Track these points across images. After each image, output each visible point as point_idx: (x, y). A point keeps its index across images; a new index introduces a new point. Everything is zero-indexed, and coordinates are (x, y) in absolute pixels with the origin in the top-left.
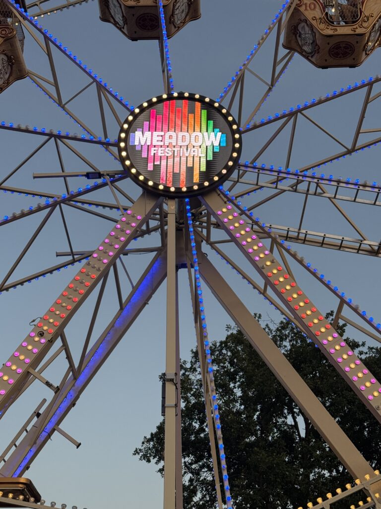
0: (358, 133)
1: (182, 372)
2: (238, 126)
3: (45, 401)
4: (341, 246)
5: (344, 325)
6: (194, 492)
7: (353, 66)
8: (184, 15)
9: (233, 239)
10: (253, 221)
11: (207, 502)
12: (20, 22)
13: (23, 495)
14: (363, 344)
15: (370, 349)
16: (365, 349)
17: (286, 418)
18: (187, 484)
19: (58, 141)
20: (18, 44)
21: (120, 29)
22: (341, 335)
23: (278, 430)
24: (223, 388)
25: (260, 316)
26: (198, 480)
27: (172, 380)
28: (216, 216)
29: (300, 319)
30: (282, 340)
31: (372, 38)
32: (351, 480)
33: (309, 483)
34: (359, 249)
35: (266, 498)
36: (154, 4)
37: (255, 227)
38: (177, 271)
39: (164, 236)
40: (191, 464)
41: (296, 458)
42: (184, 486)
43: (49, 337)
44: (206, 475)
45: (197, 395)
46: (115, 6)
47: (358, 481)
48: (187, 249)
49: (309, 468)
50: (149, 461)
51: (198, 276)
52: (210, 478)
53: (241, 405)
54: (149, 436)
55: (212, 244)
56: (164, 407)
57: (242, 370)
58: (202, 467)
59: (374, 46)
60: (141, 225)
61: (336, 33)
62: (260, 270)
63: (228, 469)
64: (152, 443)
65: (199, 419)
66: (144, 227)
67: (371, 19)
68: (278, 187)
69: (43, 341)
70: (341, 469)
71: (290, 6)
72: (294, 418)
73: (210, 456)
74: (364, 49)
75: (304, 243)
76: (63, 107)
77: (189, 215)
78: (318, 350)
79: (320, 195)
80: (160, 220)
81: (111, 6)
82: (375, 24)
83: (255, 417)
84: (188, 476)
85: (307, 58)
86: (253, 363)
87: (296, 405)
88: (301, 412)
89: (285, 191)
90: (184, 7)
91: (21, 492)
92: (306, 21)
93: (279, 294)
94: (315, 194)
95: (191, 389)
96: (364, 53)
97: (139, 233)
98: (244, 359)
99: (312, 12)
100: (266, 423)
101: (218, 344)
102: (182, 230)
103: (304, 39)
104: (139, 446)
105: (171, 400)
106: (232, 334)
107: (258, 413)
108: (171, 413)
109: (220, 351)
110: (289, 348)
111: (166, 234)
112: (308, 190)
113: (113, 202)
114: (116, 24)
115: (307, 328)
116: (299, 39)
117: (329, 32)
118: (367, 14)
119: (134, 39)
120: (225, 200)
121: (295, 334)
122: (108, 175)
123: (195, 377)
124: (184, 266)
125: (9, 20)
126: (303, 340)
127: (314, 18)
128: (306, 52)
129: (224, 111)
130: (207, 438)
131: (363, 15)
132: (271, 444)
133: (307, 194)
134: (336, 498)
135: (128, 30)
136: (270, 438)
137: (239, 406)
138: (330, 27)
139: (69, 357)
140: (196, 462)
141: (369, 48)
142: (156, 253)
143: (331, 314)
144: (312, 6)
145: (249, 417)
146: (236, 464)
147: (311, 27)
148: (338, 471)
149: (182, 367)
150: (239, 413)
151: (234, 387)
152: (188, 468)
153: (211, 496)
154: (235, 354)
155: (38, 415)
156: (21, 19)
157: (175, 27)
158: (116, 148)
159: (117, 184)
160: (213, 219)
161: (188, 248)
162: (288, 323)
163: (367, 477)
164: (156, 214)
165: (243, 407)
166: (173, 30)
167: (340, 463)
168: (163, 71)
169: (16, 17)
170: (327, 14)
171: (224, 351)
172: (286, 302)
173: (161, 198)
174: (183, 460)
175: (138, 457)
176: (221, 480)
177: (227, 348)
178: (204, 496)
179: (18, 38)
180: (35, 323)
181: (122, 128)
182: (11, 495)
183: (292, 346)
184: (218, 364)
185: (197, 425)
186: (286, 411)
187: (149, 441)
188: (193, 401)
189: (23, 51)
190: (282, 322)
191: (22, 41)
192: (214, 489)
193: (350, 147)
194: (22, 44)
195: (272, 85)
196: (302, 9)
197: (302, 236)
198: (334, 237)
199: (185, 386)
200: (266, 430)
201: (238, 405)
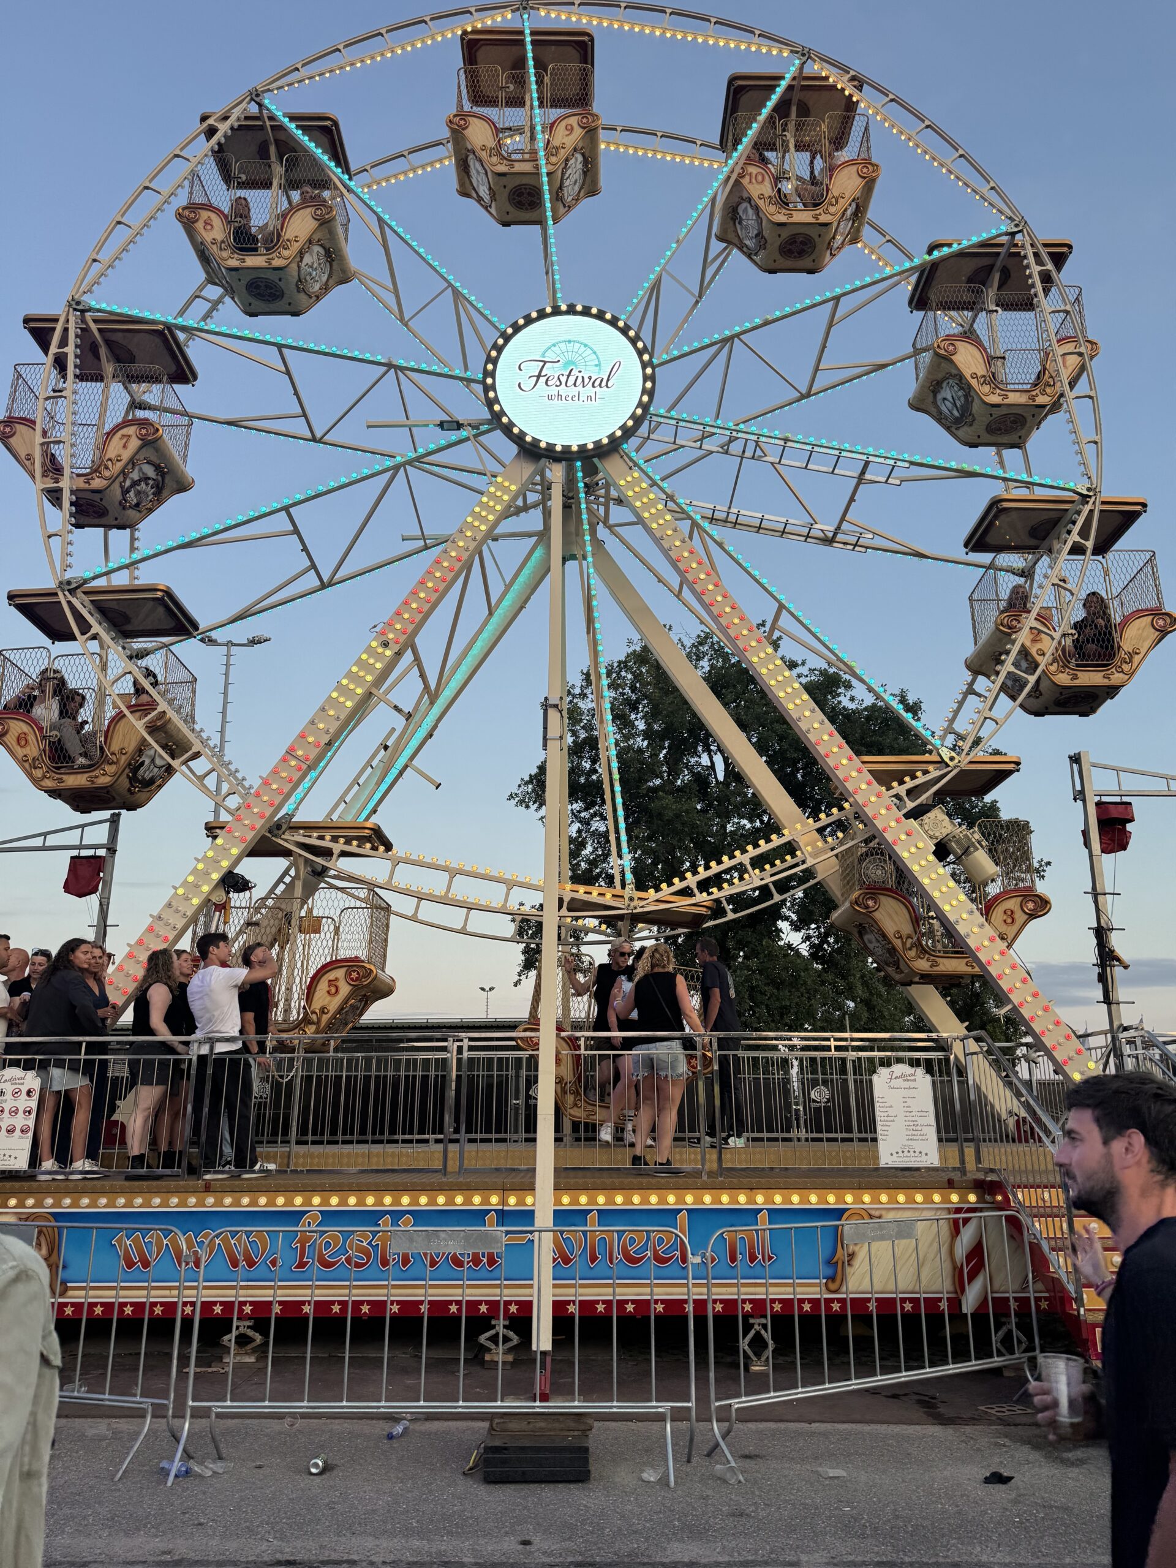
0: (817, 370)
1: (570, 698)
2: (651, 356)
3: (393, 729)
4: (783, 532)
5: (779, 638)
6: (583, 845)
7: (811, 271)
8: (577, 188)
9: (640, 521)
10: (668, 496)
11: (598, 856)
12: (342, 195)
13: (370, 842)
14: (803, 663)
15: (812, 670)
16: (803, 670)
17: (700, 757)
18: (574, 835)
19: (399, 373)
20: (340, 231)
21: (486, 208)
22: (776, 650)
23: (691, 771)
24: (621, 719)
25: (670, 629)
26: (588, 831)
27: (556, 706)
28: (617, 487)
29: (724, 630)
30: (699, 659)
31: (841, 230)
32: (778, 830)
33: (725, 834)
34: (807, 536)
35: (672, 852)
36: (534, 171)
37: (670, 504)
38: (564, 563)
39: (547, 514)
40: (580, 812)
41: (711, 805)
42: (570, 837)
43: (396, 648)
44: (597, 825)
45: (589, 727)
46: (478, 172)
47: (785, 832)
48: (577, 535)
49: (726, 816)
50: (527, 807)
51: (591, 570)
52: (603, 829)
53: (643, 740)
54: (527, 778)
55: (610, 528)
56: (545, 739)
57: (646, 697)
58: (594, 815)
59: (843, 243)
60: (515, 498)
61: (791, 220)
62: (674, 563)
63: (626, 818)
64: (530, 786)
65: (590, 757)
66: (520, 503)
67: (841, 201)
68: (704, 447)
69: (388, 653)
70: (766, 819)
71: (729, 178)
72: (711, 758)
73: (603, 802)
74: (829, 246)
75: (734, 527)
76: (406, 325)
77: (581, 485)
78: (746, 671)
79: (759, 459)
80: (542, 493)
81: (473, 172)
82: (846, 210)
83: (662, 755)
84: (576, 826)
85: (749, 257)
86: (661, 689)
87: (715, 741)
88: (720, 750)
89: (712, 452)
90: (576, 176)
91: (368, 839)
92: (749, 200)
93: (699, 596)
94: (753, 458)
95: (581, 721)
96: (828, 252)
97: (513, 510)
98: (649, 684)
99: (757, 186)
100: (675, 763)
101: (616, 665)
102: (570, 507)
103: (746, 228)
104: (515, 790)
105: (554, 730)
106: (635, 651)
107: (664, 752)
108: (554, 746)
109: (618, 673)
110: (708, 669)
111: (550, 513)
112: (744, 452)
113: (479, 467)
114: (480, 199)
115: (733, 640)
116: (738, 226)
117: (782, 218)
118: (836, 194)
119: (506, 224)
120: (631, 464)
121: (716, 651)
122: (470, 425)
123: (584, 705)
124: (573, 557)
125: (326, 194)
126: (726, 657)
127: (761, 197)
128: (747, 246)
129: (632, 333)
130: (600, 782)
131: (830, 195)
132: (680, 790)
133: (742, 458)
134: (758, 851)
135: (498, 210)
136: (679, 782)
137: (641, 743)
138: (784, 211)
139: (423, 675)
140: (586, 809)
141: (836, 245)
142: (536, 538)
143: (763, 624)
144: (760, 178)
145: (655, 755)
146: (635, 812)
147: (757, 209)
148: (762, 822)
149: (569, 693)
150: (640, 751)
151: (636, 719)
152: (576, 817)
153: (604, 848)
154: (637, 676)
155: (386, 748)
156: (344, 191)
157: (564, 206)
158: (481, 386)
159: (481, 438)
160: (614, 493)
161: (579, 533)
162: (706, 638)
163: (798, 826)
164: (536, 484)
165: (646, 743)
166: (562, 210)
167: (765, 812)
168: (547, 273)
169: (336, 188)
170: (779, 190)
171: (623, 674)
172: (707, 607)
173: (543, 460)
174: (570, 807)
175: (513, 802)
176: (617, 831)
177: (628, 669)
178: (596, 849)
179: (339, 221)
180: (378, 629)
181: (489, 355)
182: (355, 843)
183: (712, 666)
184: (616, 689)
185: (587, 765)
186: (700, 749)
187: (527, 783)
188: (583, 735)
189: (346, 239)
190: (699, 636)
191: (346, 226)
192: (608, 841)
193: (804, 391)
194: (347, 230)
195: (700, 297)
196: (745, 181)
197: (732, 518)
198: (775, 519)
199: (574, 715)
200: (674, 772)
201: (639, 739)
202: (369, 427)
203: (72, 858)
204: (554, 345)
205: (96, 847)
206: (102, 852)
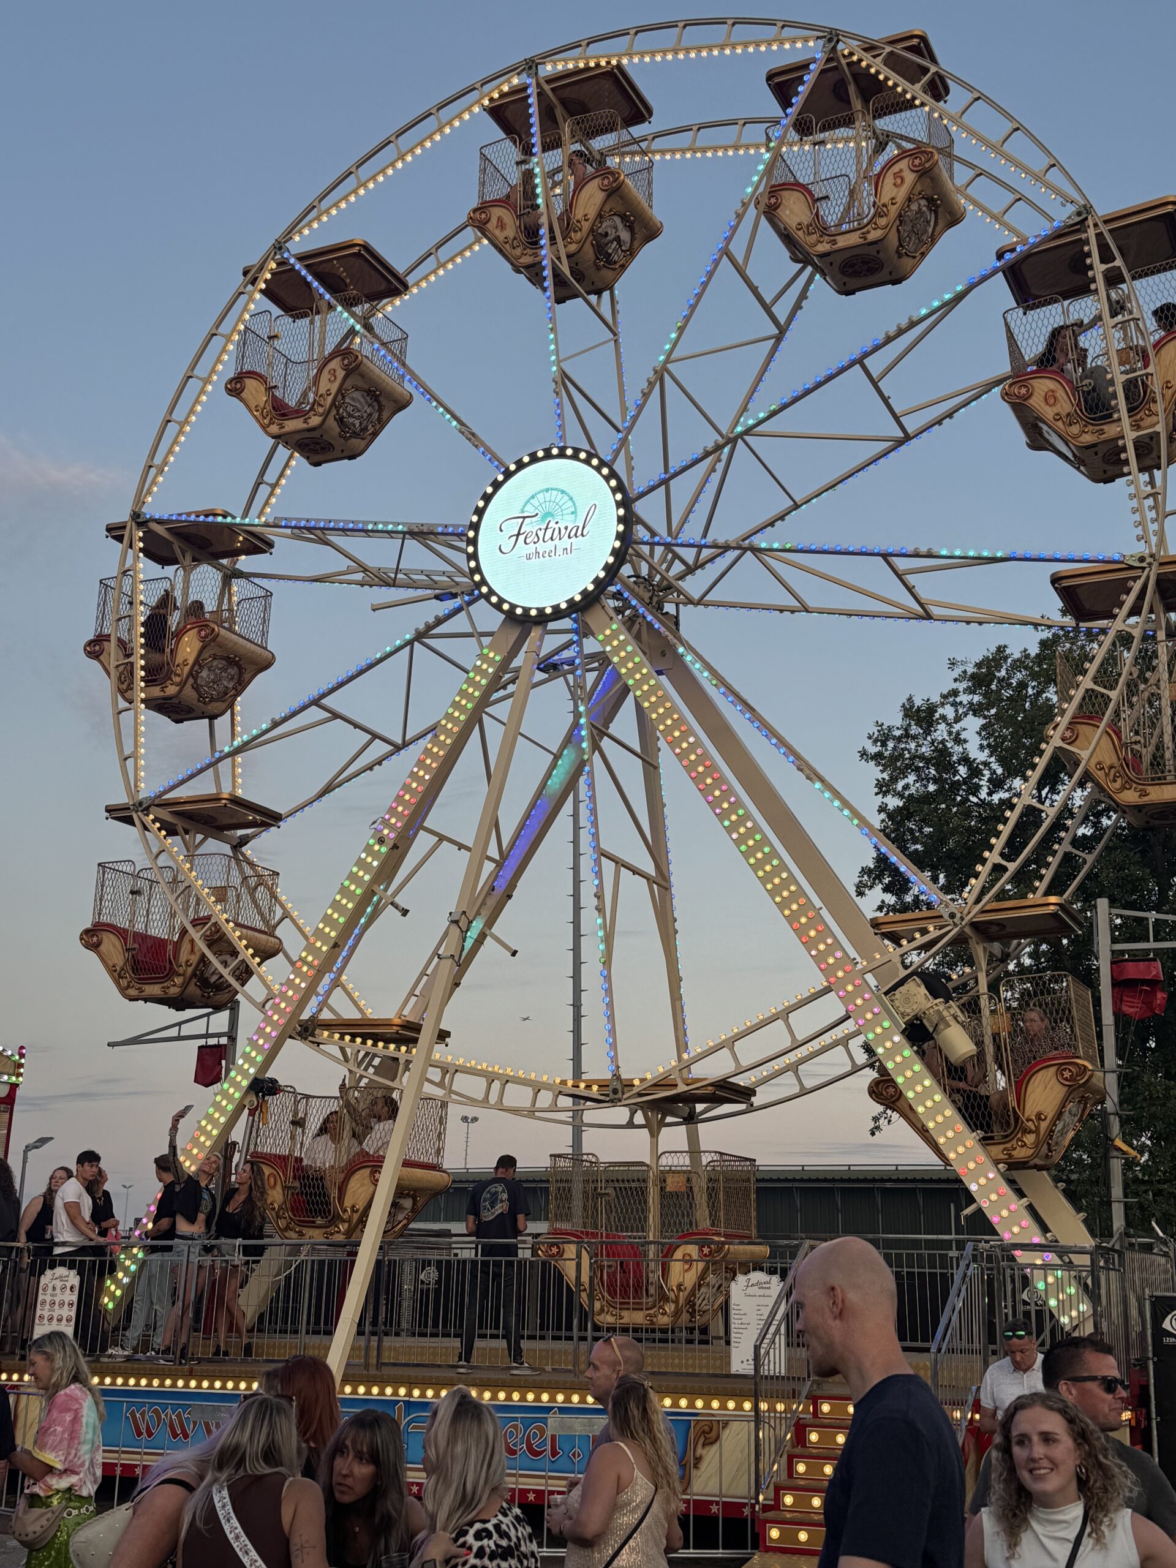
43: (391, 844)
69: (384, 850)
120: (612, 614)
202: (374, 610)
203: (200, 1048)
204: (533, 497)
205: (219, 1035)
206: (224, 1041)
